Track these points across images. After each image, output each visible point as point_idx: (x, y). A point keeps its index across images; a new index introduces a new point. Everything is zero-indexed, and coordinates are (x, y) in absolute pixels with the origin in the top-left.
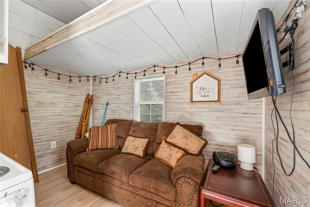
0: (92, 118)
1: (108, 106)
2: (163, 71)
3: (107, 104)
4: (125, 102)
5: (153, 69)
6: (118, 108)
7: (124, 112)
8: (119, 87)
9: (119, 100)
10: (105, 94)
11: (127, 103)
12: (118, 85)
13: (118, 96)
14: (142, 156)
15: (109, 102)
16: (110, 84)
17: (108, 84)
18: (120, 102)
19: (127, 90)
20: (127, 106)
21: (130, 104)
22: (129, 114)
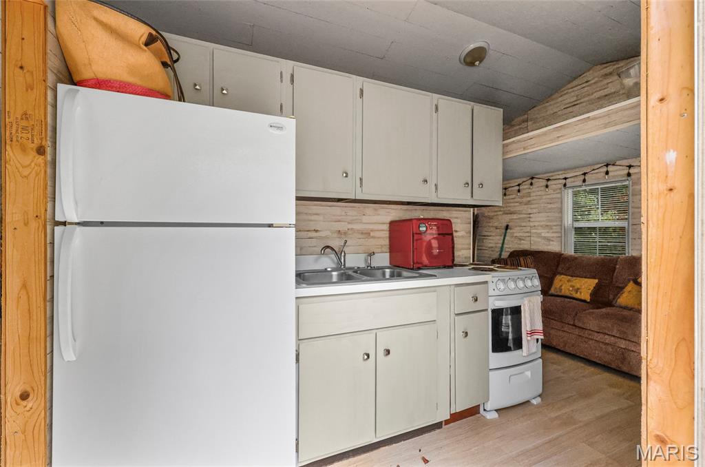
0: (478, 249)
1: (508, 231)
2: (626, 172)
3: (507, 227)
4: (542, 224)
5: (605, 169)
6: (529, 234)
7: (539, 240)
8: (529, 201)
9: (529, 221)
10: (501, 213)
11: (547, 226)
12: (529, 199)
13: (529, 216)
14: (589, 301)
15: (510, 224)
16: (513, 196)
17: (507, 197)
18: (532, 224)
19: (546, 205)
20: (546, 231)
21: (554, 227)
22: (551, 243)
